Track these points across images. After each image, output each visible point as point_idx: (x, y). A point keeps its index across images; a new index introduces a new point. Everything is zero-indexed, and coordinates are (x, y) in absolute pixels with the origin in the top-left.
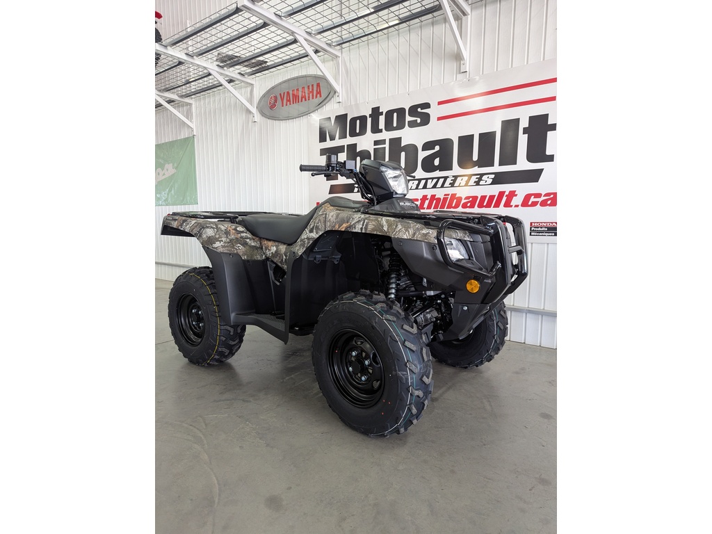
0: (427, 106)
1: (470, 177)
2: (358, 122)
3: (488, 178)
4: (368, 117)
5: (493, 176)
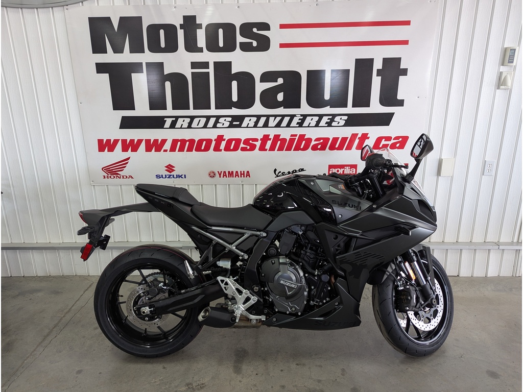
0: (266, 26)
1: (321, 117)
2: (162, 32)
3: (341, 119)
4: (178, 27)
5: (346, 118)
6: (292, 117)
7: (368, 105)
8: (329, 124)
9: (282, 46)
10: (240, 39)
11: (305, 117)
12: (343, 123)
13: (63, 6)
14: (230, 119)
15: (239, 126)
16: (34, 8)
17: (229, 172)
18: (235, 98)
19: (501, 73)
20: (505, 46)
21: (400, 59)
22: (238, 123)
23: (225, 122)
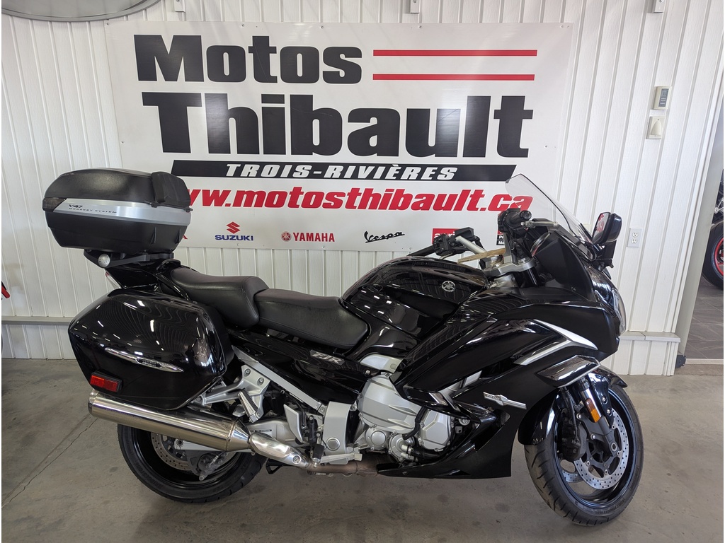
0: (356, 52)
1: (424, 167)
2: (226, 56)
3: (449, 171)
4: (247, 51)
5: (455, 170)
6: (388, 167)
7: (483, 155)
8: (434, 177)
9: (376, 77)
10: (323, 67)
11: (403, 167)
12: (451, 176)
13: (103, 20)
14: (310, 167)
15: (321, 176)
16: (66, 22)
17: (308, 234)
18: (316, 141)
19: (651, 118)
20: (656, 85)
21: (523, 98)
22: (320, 172)
23: (303, 171)
